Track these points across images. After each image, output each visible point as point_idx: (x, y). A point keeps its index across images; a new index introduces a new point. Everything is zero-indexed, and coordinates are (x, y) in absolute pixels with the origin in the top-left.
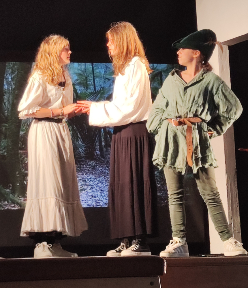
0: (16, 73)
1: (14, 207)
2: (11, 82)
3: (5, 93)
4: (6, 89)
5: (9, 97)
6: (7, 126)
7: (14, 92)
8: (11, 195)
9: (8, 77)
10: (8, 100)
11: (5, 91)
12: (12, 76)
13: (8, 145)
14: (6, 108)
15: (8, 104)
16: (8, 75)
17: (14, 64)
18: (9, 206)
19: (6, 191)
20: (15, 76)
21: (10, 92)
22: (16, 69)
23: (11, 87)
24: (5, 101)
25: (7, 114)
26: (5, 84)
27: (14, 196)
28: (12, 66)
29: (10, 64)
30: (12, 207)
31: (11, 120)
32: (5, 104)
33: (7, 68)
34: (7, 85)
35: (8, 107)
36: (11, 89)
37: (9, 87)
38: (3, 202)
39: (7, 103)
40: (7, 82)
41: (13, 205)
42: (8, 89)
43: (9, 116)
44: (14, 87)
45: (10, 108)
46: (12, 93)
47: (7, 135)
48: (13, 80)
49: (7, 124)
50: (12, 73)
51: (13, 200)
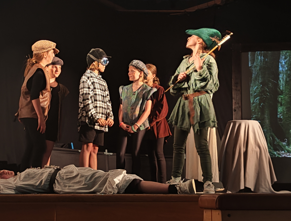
0: (288, 58)
1: (289, 155)
2: (284, 65)
3: (280, 73)
4: (280, 71)
5: (283, 76)
6: (282, 97)
7: (287, 73)
8: (287, 147)
9: (282, 62)
10: (283, 79)
11: (280, 72)
12: (285, 61)
13: (283, 111)
14: (281, 84)
15: (283, 81)
16: (282, 60)
17: (286, 52)
18: (285, 154)
19: (282, 144)
20: (287, 61)
21: (284, 72)
22: (288, 56)
23: (284, 68)
24: (280, 79)
25: (282, 89)
26: (280, 66)
27: (289, 147)
28: (285, 53)
29: (284, 52)
30: (288, 155)
31: (285, 93)
32: (280, 81)
33: (281, 55)
34: (281, 67)
35: (282, 83)
36: (284, 70)
37: (283, 69)
38: (280, 151)
39: (281, 81)
40: (281, 66)
41: (288, 154)
42: (282, 70)
43: (283, 90)
44: (286, 68)
45: (284, 84)
46: (285, 73)
47: (283, 104)
48: (286, 64)
49: (282, 95)
50: (285, 58)
51: (288, 150)
